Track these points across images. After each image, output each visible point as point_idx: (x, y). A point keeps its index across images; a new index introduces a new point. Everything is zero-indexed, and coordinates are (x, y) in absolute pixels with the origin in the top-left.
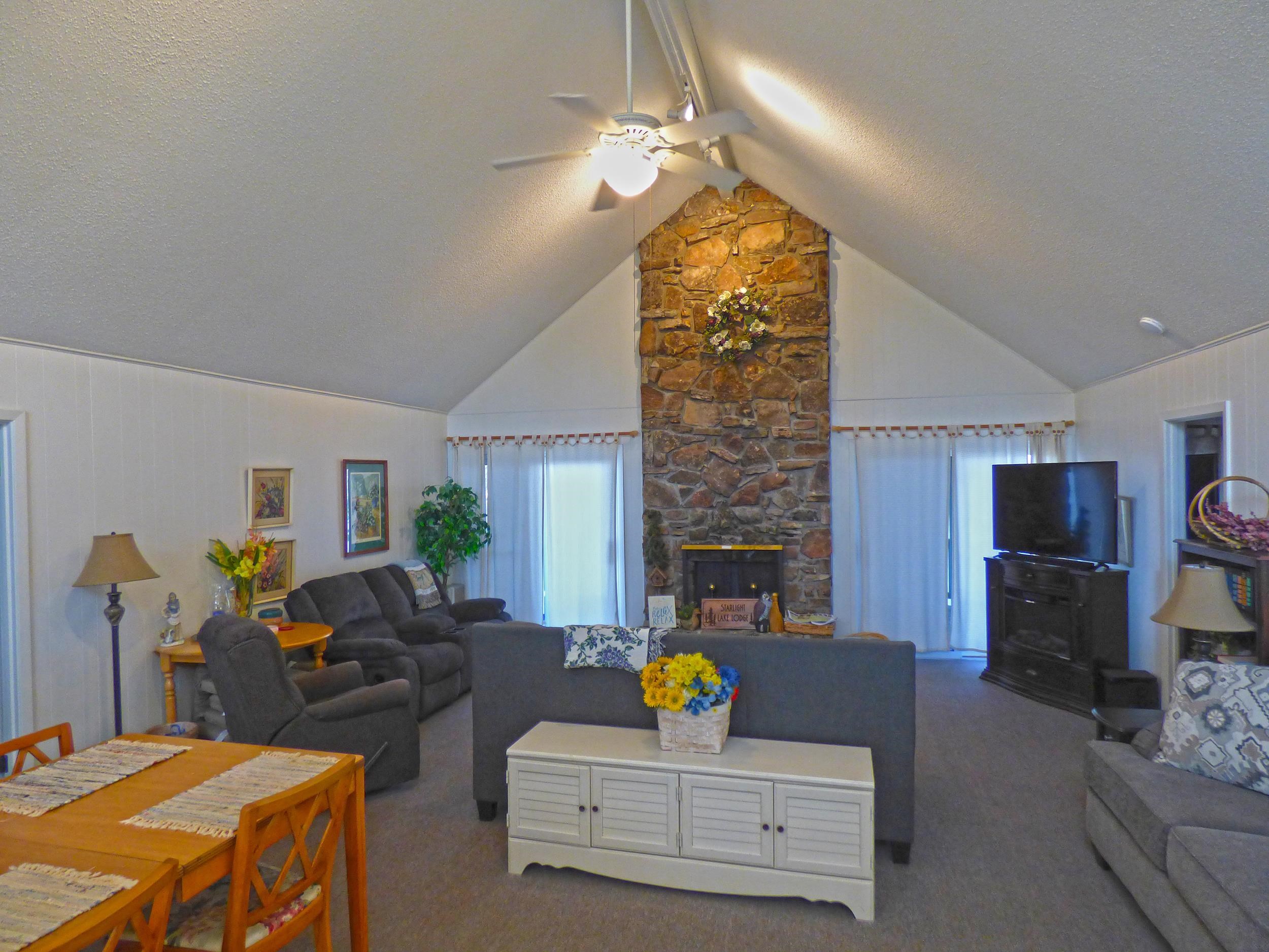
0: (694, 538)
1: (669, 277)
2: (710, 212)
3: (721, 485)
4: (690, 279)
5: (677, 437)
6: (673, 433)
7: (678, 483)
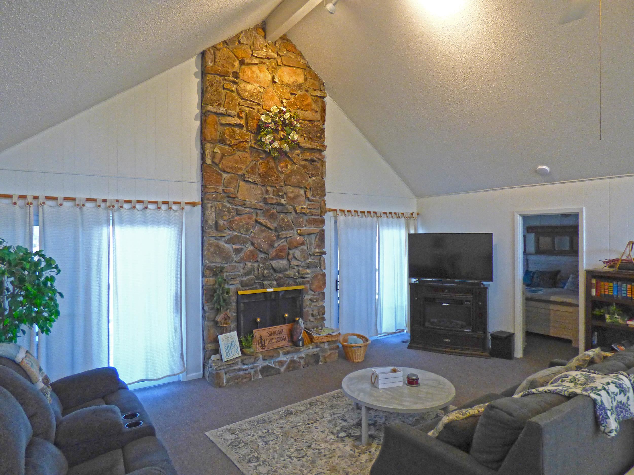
0: (244, 285)
1: (229, 85)
2: (259, 46)
3: (265, 246)
4: (245, 90)
5: (233, 209)
6: (229, 205)
7: (233, 244)
